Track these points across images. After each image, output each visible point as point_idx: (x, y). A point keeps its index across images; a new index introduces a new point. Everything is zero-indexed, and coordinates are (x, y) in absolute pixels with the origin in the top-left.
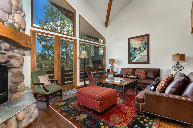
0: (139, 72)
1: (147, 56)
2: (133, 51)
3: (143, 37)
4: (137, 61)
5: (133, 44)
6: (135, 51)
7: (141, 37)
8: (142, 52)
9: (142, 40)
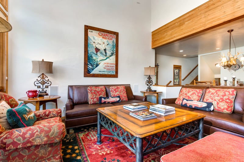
0: (117, 91)
1: (115, 66)
2: (94, 53)
3: (110, 34)
4: (101, 73)
5: (94, 41)
6: (97, 54)
7: (108, 33)
8: (108, 58)
9: (108, 39)
